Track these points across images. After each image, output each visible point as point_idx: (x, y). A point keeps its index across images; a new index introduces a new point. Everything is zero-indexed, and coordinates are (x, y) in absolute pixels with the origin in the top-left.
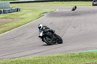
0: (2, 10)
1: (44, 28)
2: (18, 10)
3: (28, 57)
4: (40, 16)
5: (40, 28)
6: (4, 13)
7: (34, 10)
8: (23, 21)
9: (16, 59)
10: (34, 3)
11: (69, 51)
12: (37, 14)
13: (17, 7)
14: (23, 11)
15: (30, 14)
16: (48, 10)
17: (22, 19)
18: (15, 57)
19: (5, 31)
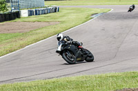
0: (34, 10)
1: (65, 39)
2: (55, 10)
4: (87, 19)
5: (59, 39)
6: (36, 14)
8: (64, 25)
11: (129, 68)
12: (83, 16)
13: (55, 6)
15: (73, 16)
16: (98, 11)
17: (62, 22)
18: (53, 76)
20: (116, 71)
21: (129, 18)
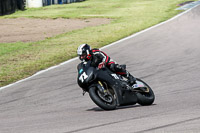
6: (60, 2)
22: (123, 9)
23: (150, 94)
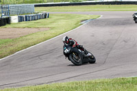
0: (24, 16)
2: (45, 16)
3: (59, 83)
4: (77, 25)
6: (26, 20)
7: (68, 17)
8: (53, 32)
9: (43, 86)
10: (69, 7)
12: (72, 22)
13: (45, 12)
14: (52, 18)
16: (88, 17)
17: (52, 28)
18: (42, 82)
19: (27, 46)
20: (105, 77)
21: (118, 24)
22: (55, 24)
23: (94, 58)
